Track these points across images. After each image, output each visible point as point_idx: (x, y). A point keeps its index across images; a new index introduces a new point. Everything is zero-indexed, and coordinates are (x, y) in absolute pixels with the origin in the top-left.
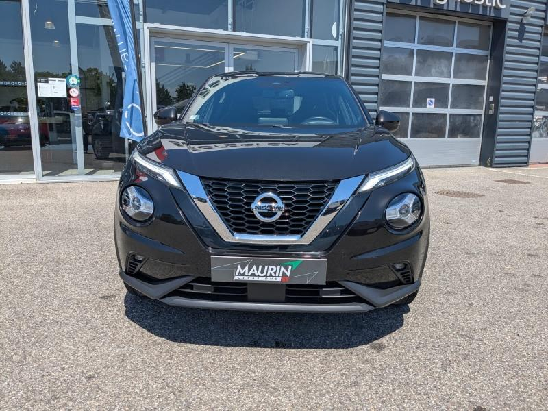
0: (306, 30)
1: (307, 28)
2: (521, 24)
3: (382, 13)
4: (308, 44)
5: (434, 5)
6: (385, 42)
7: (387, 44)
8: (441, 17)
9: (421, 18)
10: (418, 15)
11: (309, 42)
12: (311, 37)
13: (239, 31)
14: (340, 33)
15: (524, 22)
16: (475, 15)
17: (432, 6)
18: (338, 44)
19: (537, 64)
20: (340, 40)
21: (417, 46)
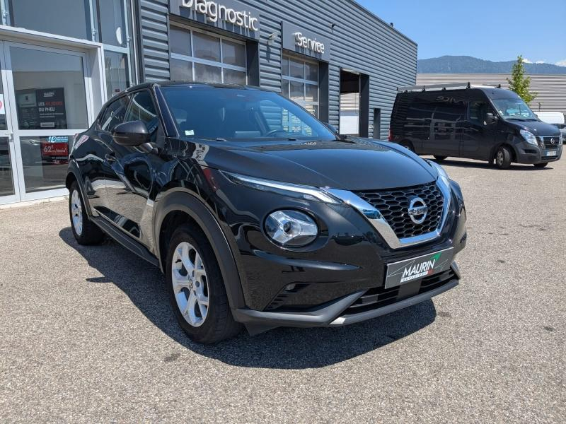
0: (93, 33)
1: (94, 30)
2: (267, 45)
3: (166, 24)
4: (99, 49)
5: (207, 22)
6: (172, 54)
7: (174, 56)
8: (209, 33)
9: (194, 33)
10: (192, 29)
11: (100, 47)
12: (101, 41)
13: (17, 27)
14: (128, 40)
15: (270, 44)
16: (236, 36)
17: (206, 23)
18: (127, 50)
19: (280, 81)
20: (128, 47)
21: (194, 60)
